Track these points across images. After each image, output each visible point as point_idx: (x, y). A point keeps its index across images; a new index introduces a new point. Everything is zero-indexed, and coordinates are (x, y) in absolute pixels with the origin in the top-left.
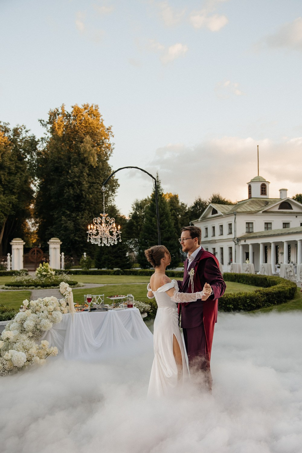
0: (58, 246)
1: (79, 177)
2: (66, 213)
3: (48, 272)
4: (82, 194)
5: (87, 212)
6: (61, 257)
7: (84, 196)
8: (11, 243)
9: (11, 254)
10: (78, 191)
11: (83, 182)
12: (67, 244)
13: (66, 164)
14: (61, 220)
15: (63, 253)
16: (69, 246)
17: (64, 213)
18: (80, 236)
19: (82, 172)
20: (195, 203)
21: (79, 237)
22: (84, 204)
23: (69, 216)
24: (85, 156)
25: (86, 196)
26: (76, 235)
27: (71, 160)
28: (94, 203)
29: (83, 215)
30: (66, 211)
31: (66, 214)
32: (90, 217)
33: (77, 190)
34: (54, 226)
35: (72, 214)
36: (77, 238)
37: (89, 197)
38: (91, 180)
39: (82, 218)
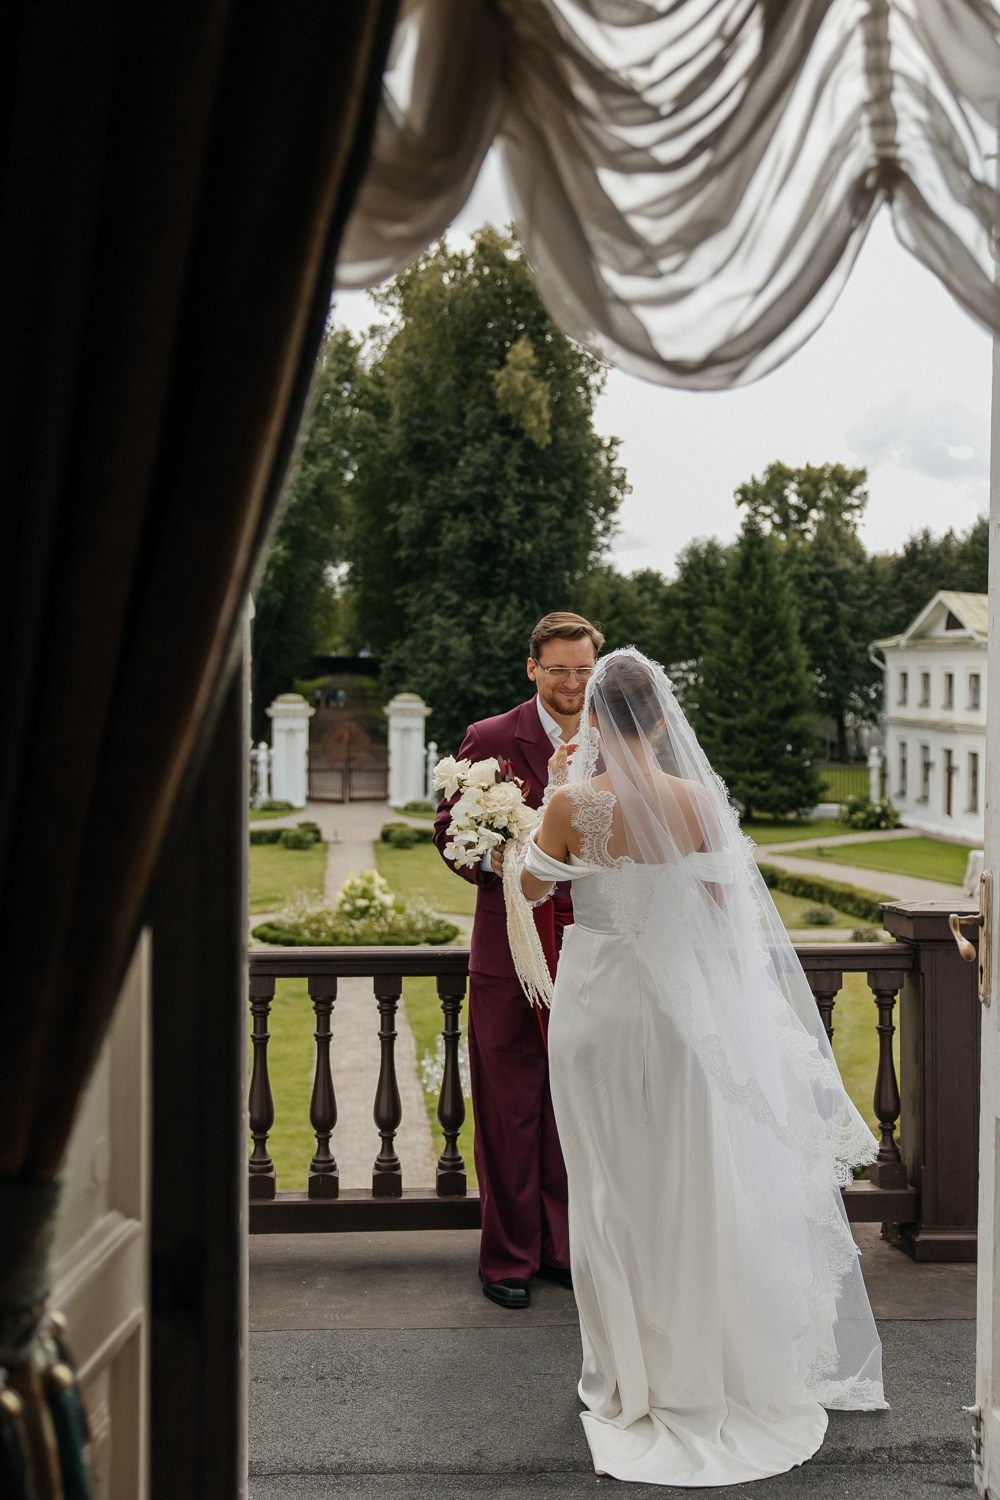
0: (419, 724)
1: (490, 481)
2: (446, 599)
3: (372, 898)
4: (500, 538)
5: (514, 598)
6: (426, 757)
7: (507, 545)
8: (270, 712)
9: (270, 745)
10: (488, 527)
11: (505, 496)
12: (447, 705)
13: (448, 435)
14: (428, 626)
15: (433, 746)
16: (455, 713)
17: (439, 604)
18: (492, 680)
19: (501, 463)
20: (909, 546)
21: (488, 685)
22: (503, 572)
23: (456, 610)
24: (511, 409)
25: (512, 545)
26: (479, 678)
27: (467, 423)
28: (538, 567)
29: (501, 607)
30: (448, 594)
31: (446, 603)
32: (527, 614)
33: (483, 526)
34: (408, 643)
35: (468, 603)
36: (479, 689)
37: (523, 549)
38: (528, 489)
39: (497, 618)
